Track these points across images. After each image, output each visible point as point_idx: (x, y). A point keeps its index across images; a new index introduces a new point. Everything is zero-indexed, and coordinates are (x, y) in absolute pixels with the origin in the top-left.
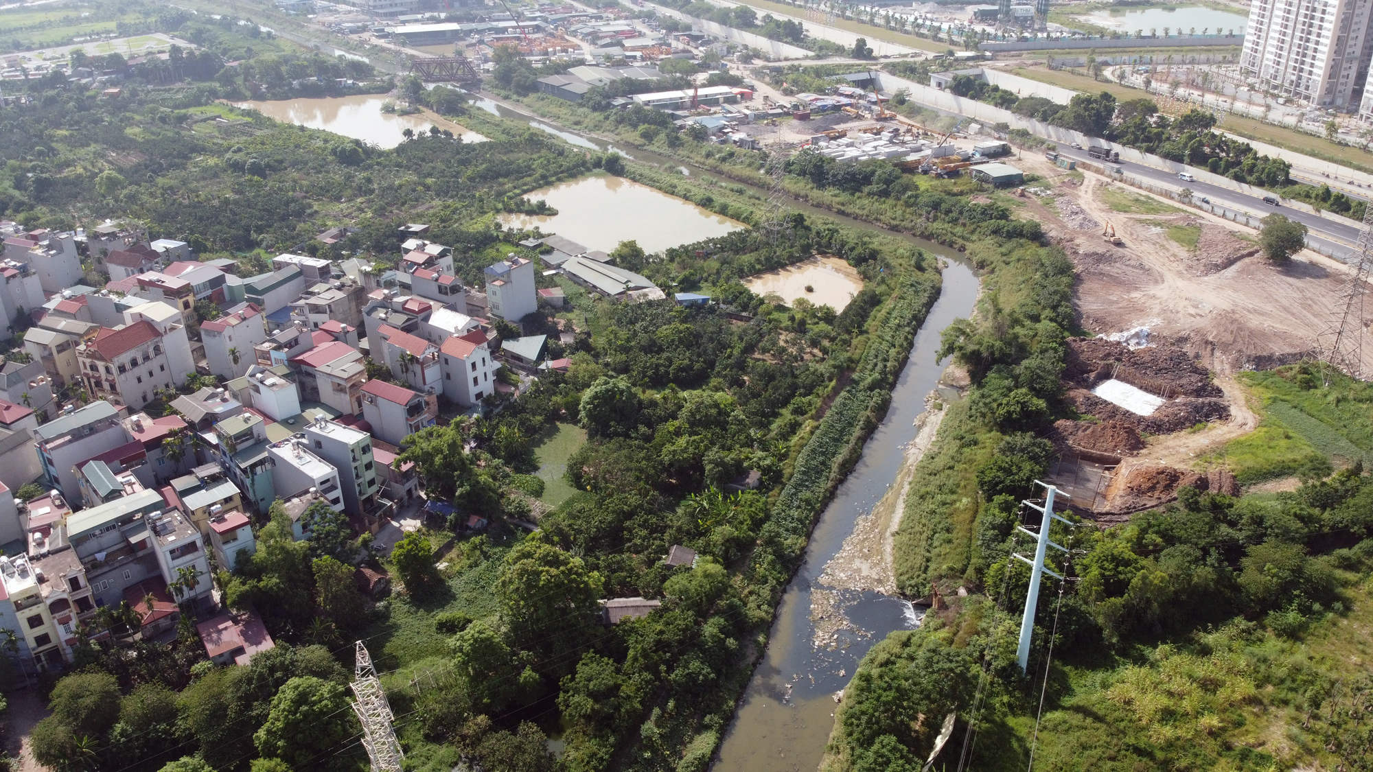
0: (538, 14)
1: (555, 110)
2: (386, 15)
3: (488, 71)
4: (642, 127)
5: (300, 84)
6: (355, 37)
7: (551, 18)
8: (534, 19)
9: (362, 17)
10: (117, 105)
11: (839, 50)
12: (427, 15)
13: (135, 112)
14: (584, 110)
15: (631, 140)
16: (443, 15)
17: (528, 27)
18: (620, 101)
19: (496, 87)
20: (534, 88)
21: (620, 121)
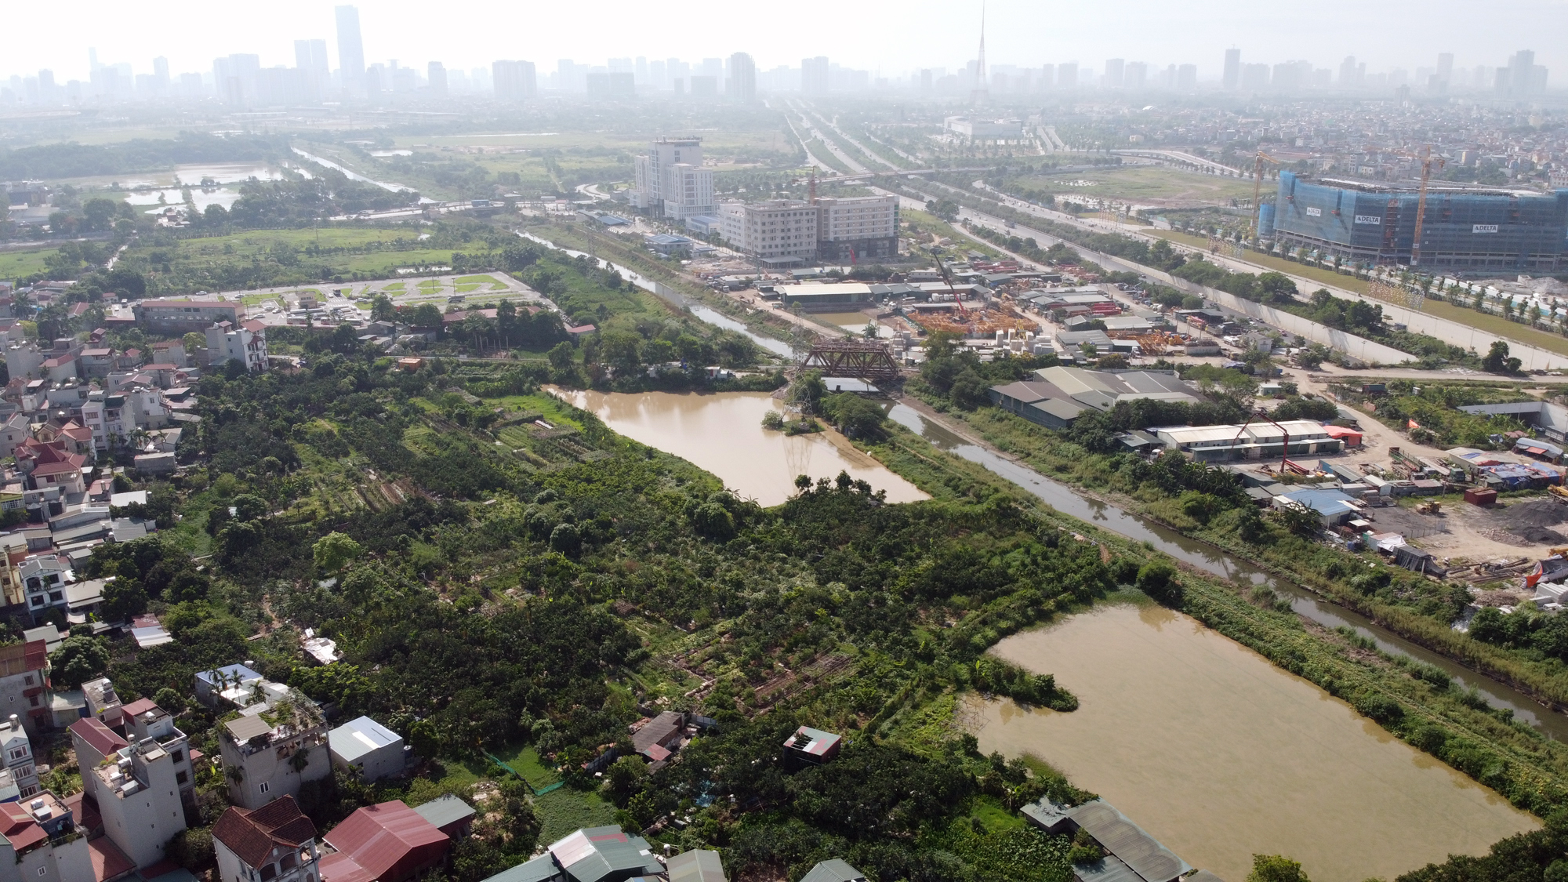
0: (971, 272)
1: (1022, 441)
2: (775, 265)
3: (913, 363)
4: (1190, 496)
5: (658, 372)
6: (734, 295)
7: (990, 278)
8: (966, 280)
9: (745, 266)
10: (411, 384)
11: (1457, 356)
12: (827, 269)
13: (430, 398)
14: (1074, 447)
15: (1167, 515)
16: (847, 270)
17: (960, 291)
18: (1137, 439)
19: (926, 391)
20: (987, 399)
21: (1142, 475)
